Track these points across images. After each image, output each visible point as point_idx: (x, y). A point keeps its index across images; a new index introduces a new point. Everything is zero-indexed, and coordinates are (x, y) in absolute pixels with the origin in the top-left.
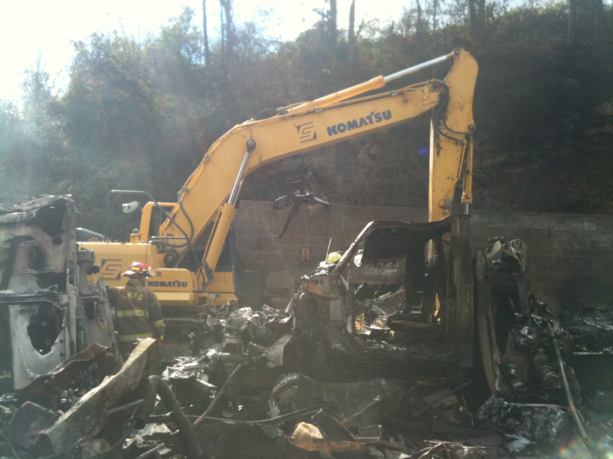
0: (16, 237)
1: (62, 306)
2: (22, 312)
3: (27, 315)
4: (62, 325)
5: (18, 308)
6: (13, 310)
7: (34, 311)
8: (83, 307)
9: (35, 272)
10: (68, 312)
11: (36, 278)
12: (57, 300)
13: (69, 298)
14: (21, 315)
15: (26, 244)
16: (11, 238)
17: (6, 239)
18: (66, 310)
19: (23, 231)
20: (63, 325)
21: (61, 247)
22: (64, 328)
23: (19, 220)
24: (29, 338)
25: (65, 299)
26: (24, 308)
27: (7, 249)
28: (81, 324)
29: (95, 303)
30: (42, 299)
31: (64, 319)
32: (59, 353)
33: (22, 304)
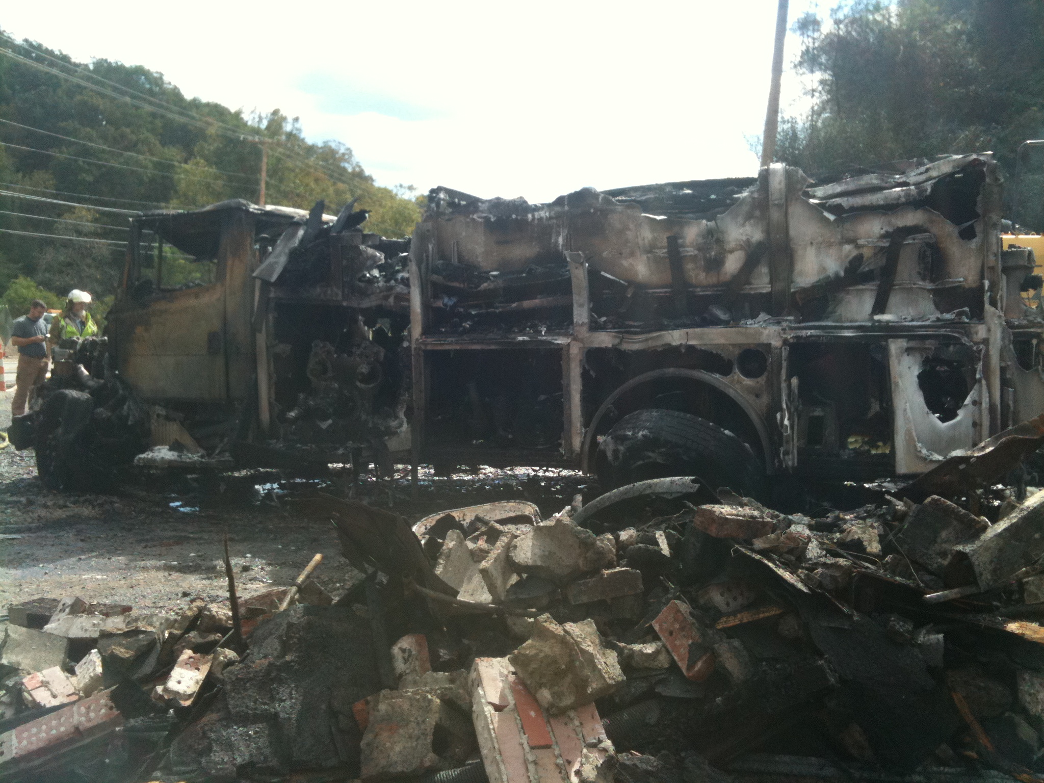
0: (898, 228)
1: (977, 343)
2: (909, 351)
3: (918, 356)
4: (975, 375)
5: (903, 343)
6: (895, 346)
7: (929, 349)
8: (1011, 347)
9: (929, 286)
10: (987, 355)
11: (931, 296)
12: (968, 334)
13: (989, 330)
14: (908, 355)
15: (914, 239)
16: (890, 230)
17: (883, 232)
18: (983, 352)
19: (911, 218)
20: (978, 376)
21: (974, 244)
22: (980, 381)
23: (903, 200)
24: (921, 393)
25: (981, 332)
26: (912, 344)
27: (882, 248)
28: (1008, 376)
29: (1035, 342)
30: (943, 331)
31: (980, 366)
32: (971, 423)
33: (910, 338)
